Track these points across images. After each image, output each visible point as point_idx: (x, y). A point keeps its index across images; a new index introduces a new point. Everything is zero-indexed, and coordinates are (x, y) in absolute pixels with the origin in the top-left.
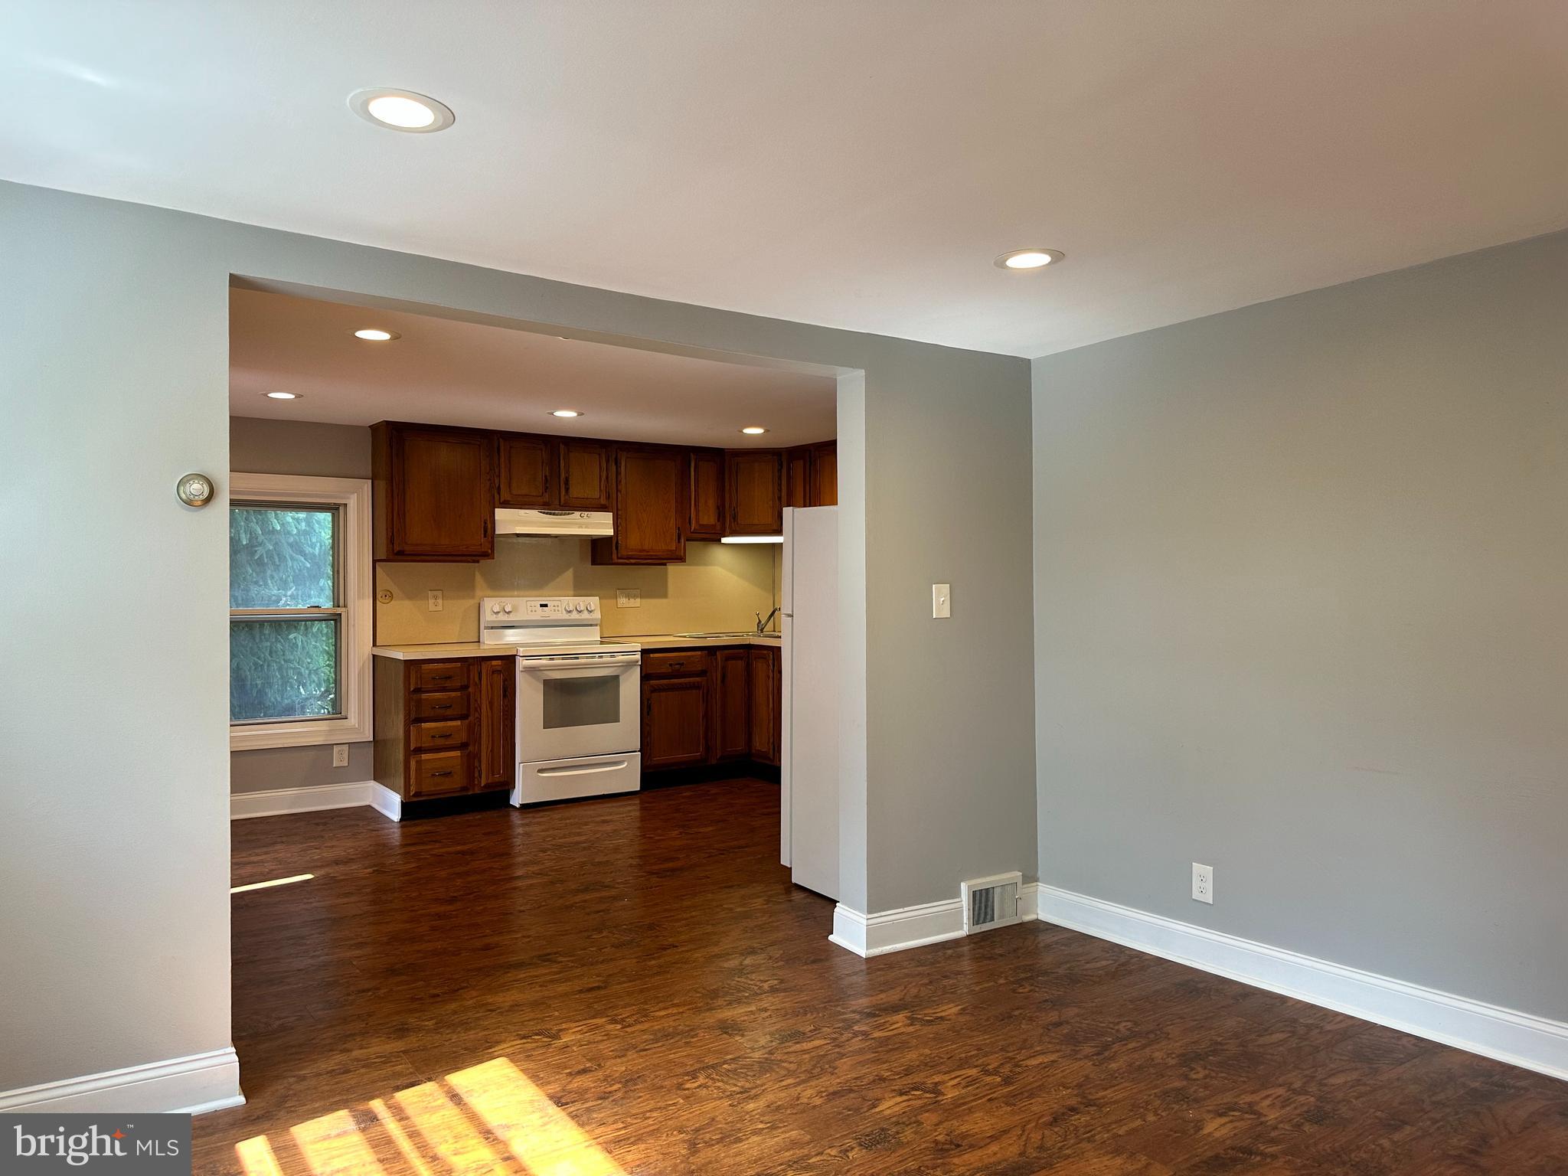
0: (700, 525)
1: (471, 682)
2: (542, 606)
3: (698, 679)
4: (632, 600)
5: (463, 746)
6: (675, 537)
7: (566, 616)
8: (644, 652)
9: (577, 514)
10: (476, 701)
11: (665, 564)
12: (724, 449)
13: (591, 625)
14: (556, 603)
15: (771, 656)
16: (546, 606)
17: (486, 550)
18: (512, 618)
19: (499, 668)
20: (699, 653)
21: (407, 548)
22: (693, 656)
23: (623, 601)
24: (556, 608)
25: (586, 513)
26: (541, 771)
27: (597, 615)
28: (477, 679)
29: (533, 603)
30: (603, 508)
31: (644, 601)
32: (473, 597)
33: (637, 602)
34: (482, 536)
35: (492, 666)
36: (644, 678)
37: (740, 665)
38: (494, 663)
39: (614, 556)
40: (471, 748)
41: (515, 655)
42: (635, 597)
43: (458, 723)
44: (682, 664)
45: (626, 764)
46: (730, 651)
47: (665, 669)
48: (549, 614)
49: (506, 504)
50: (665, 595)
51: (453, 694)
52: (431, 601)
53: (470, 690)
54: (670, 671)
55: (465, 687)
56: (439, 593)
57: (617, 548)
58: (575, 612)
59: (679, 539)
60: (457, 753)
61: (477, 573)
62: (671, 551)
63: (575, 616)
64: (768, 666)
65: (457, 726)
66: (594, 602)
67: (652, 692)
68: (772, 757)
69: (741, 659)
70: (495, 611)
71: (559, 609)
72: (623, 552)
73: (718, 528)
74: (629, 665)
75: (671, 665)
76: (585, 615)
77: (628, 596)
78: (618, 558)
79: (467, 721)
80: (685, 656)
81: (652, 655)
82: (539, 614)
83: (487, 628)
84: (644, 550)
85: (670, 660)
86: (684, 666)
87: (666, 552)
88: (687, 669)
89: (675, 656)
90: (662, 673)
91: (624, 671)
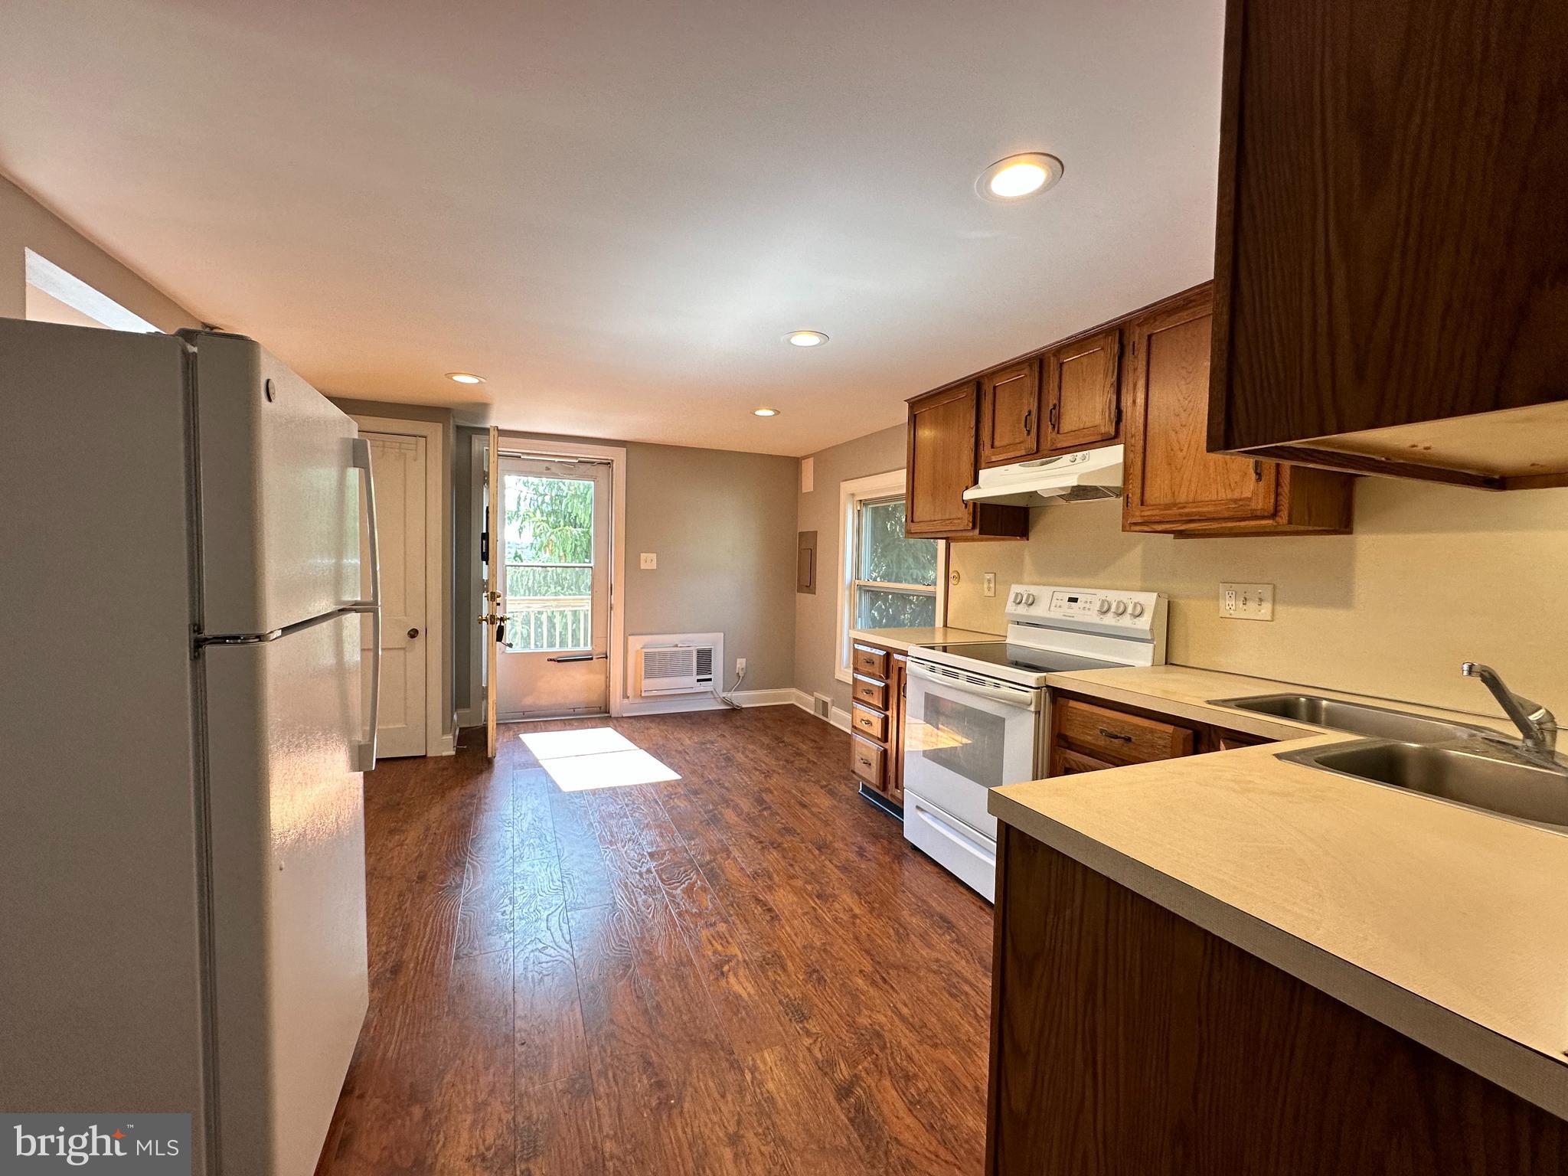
1: (890, 674)
2: (1071, 600)
4: (1252, 605)
7: (1098, 619)
8: (1060, 693)
9: (1067, 458)
10: (891, 696)
13: (1135, 640)
14: (1089, 598)
16: (1075, 600)
17: (967, 523)
18: (1032, 612)
19: (902, 666)
23: (1229, 605)
24: (1087, 606)
25: (1081, 454)
26: (918, 808)
29: (1061, 596)
30: (1105, 440)
35: (897, 661)
38: (899, 658)
42: (1259, 600)
47: (1092, 738)
48: (1076, 613)
49: (989, 463)
51: (875, 683)
52: (986, 585)
53: (889, 683)
54: (1101, 743)
55: (882, 679)
56: (993, 577)
57: (1128, 506)
61: (1026, 554)
62: (1238, 500)
63: (1109, 620)
66: (1148, 601)
71: (1093, 607)
75: (1105, 734)
76: (1126, 622)
77: (1244, 598)
80: (1133, 725)
81: (1066, 704)
82: (1067, 613)
83: (1013, 622)
84: (1175, 505)
85: (1104, 722)
86: (1131, 745)
87: (1226, 504)
88: (1135, 754)
89: (1113, 719)
90: (1087, 742)
91: (1012, 715)
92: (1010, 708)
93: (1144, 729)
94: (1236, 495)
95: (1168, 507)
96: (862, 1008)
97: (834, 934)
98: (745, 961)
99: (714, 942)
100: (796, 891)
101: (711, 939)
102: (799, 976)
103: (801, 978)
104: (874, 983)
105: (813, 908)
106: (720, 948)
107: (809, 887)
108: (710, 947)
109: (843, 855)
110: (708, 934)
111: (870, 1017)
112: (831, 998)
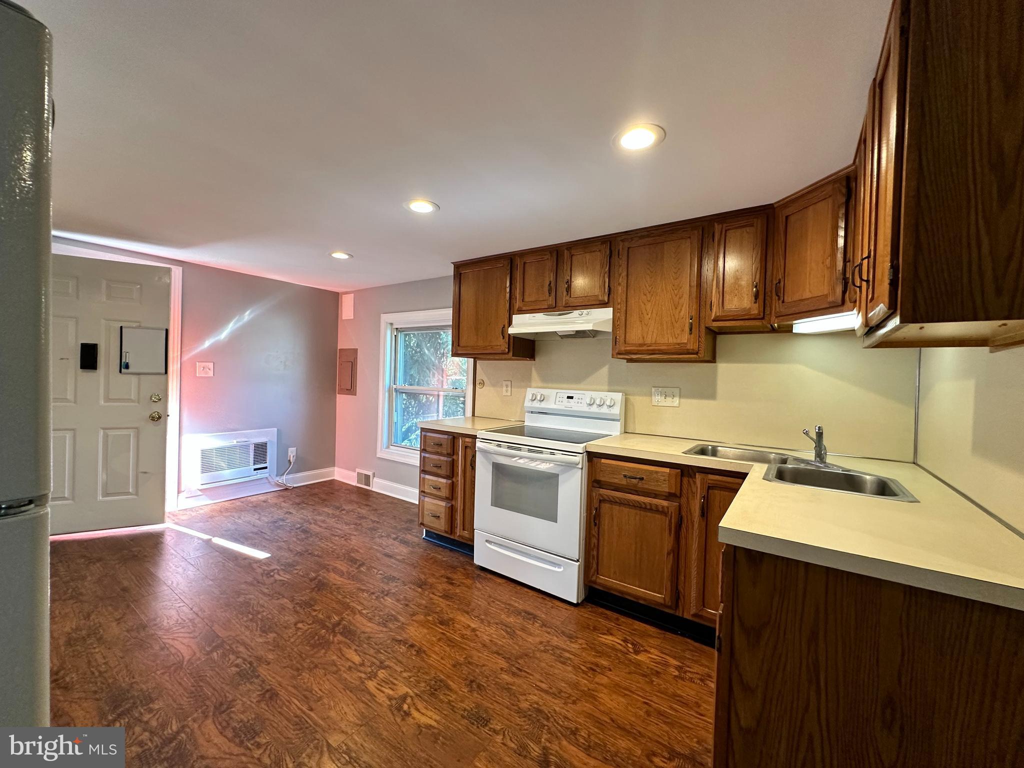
1: (455, 451)
2: (569, 397)
4: (669, 399)
5: (447, 499)
7: (586, 409)
8: (591, 455)
9: (576, 313)
10: (458, 467)
13: (610, 420)
14: (581, 396)
16: (571, 398)
18: (544, 406)
19: (469, 445)
20: (667, 470)
22: (657, 472)
23: (658, 399)
24: (580, 401)
25: (584, 311)
26: (487, 541)
27: (618, 410)
28: (458, 450)
29: (562, 395)
30: (603, 305)
31: (683, 400)
32: (532, 387)
33: (676, 401)
35: (465, 442)
38: (467, 440)
39: (615, 352)
41: (476, 436)
42: (673, 396)
43: (445, 481)
44: (642, 479)
45: (562, 569)
46: (717, 477)
47: (620, 480)
48: (573, 405)
51: (442, 458)
52: (504, 388)
53: (454, 458)
54: (626, 483)
56: (509, 383)
58: (596, 406)
60: (443, 503)
61: (533, 369)
63: (594, 409)
65: (444, 483)
67: (602, 501)
70: (531, 399)
71: (583, 401)
72: (621, 348)
74: (571, 466)
75: (626, 477)
76: (604, 410)
79: (450, 481)
81: (603, 461)
82: (565, 405)
83: (529, 412)
85: (625, 470)
86: (643, 482)
87: (674, 345)
88: (646, 486)
89: (630, 468)
90: (615, 483)
91: (564, 472)
92: (562, 467)
93: (651, 472)
94: (679, 341)
96: (518, 696)
97: (468, 648)
98: (417, 695)
99: (383, 689)
100: (422, 624)
101: (380, 687)
102: (463, 690)
103: (466, 691)
104: (514, 674)
105: (442, 633)
106: (391, 692)
107: (430, 618)
108: (382, 694)
109: (440, 587)
110: (376, 685)
111: (526, 700)
112: (495, 697)
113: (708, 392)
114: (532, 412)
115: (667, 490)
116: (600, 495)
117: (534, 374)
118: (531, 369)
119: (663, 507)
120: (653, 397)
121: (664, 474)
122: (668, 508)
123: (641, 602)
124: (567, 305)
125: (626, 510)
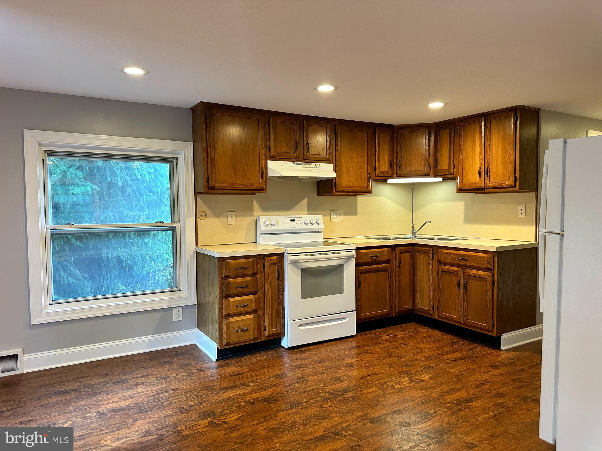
0: (381, 171)
1: (259, 270)
2: (292, 221)
3: (386, 265)
4: (339, 217)
5: (254, 311)
6: (367, 179)
7: (305, 227)
8: (358, 249)
9: (314, 164)
10: (261, 282)
11: (356, 196)
12: (394, 125)
13: (318, 232)
14: (299, 219)
15: (432, 251)
16: (294, 220)
17: (263, 187)
18: (276, 228)
19: (275, 261)
20: (386, 249)
21: (217, 185)
22: (383, 251)
23: (334, 217)
24: (299, 222)
25: (319, 164)
26: (300, 326)
27: (322, 226)
28: (262, 269)
29: (286, 219)
30: (328, 161)
31: (345, 217)
32: (252, 216)
33: (341, 218)
34: (261, 177)
35: (271, 260)
36: (358, 265)
37: (407, 256)
38: (272, 258)
39: (334, 191)
40: (259, 312)
41: (283, 253)
42: (340, 215)
43: (251, 297)
44: (377, 256)
45: (348, 319)
46: (403, 248)
47: (368, 260)
48: (296, 225)
49: (274, 158)
50: (356, 214)
51: (248, 279)
52: (229, 218)
53: (258, 275)
54: (370, 260)
55: (254, 274)
56: (234, 213)
57: (335, 186)
58: (310, 224)
59: (369, 180)
60: (251, 316)
62: (365, 187)
63: (310, 226)
64: (430, 257)
65: (251, 299)
66: (319, 217)
67: (361, 273)
68: (432, 314)
69: (409, 252)
70: (266, 224)
71: (301, 222)
72: (339, 189)
73: (390, 173)
74: (349, 258)
75: (371, 257)
76: (315, 226)
77: (337, 214)
78: (336, 192)
79: (256, 296)
80: (379, 251)
81: (360, 251)
82: (291, 226)
83: (262, 234)
84: (350, 187)
85: (371, 254)
87: (362, 188)
88: (379, 259)
89: (373, 252)
90: (367, 262)
91: (346, 262)
92: (346, 260)
93: (381, 252)
94: (364, 185)
95: (349, 187)
113: (353, 211)
114: (264, 234)
115: (387, 259)
116: (361, 270)
117: (256, 205)
118: (253, 201)
119: (386, 267)
120: (331, 216)
121: (386, 251)
122: (387, 267)
123: (378, 318)
124: (308, 159)
125: (371, 274)
